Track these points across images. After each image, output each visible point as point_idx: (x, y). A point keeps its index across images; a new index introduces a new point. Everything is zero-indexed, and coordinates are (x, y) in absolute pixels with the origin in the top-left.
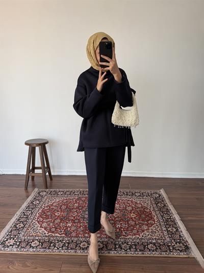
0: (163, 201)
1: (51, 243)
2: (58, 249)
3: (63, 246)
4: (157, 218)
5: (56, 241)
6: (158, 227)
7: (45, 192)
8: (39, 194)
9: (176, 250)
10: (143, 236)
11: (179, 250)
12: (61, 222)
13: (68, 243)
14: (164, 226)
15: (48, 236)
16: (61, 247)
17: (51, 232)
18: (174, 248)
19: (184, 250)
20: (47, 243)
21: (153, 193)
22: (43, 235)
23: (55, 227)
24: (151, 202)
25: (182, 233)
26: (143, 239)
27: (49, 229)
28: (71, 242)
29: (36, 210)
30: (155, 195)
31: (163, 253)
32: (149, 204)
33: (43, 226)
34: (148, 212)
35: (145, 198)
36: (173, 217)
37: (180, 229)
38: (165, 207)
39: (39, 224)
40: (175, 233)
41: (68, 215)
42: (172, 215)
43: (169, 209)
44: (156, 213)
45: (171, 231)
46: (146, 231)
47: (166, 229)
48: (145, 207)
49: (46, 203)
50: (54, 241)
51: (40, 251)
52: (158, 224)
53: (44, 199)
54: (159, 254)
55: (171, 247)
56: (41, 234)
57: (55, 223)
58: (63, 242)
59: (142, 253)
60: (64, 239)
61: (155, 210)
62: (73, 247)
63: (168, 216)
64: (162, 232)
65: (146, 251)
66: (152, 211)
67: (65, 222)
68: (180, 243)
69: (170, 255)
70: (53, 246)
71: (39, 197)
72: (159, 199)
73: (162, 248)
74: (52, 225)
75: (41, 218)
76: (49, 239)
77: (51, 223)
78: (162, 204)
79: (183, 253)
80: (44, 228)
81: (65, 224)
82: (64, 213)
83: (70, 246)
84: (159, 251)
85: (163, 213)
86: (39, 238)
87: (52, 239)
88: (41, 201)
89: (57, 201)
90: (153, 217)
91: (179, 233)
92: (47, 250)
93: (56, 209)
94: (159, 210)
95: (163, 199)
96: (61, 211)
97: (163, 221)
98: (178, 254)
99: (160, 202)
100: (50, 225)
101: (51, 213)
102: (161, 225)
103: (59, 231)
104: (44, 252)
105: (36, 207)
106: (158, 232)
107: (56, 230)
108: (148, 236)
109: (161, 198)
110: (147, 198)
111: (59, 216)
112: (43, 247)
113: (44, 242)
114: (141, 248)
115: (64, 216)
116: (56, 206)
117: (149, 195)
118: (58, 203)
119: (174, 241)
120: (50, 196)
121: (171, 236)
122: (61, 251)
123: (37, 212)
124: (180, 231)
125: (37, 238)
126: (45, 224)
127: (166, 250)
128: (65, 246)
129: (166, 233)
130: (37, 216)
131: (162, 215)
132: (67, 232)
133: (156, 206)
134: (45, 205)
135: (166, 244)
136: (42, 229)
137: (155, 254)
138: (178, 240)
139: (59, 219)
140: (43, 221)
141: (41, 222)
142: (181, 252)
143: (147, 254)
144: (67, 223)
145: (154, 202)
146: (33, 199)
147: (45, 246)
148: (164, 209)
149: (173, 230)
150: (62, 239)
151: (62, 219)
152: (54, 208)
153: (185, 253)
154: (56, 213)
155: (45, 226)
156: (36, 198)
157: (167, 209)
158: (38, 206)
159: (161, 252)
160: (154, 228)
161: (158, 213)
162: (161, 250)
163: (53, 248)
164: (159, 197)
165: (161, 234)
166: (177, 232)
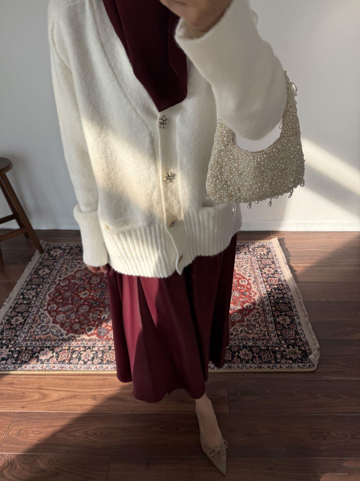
0: (273, 262)
1: (74, 352)
2: (85, 363)
3: (93, 358)
4: (261, 297)
5: (82, 349)
6: (259, 316)
7: (60, 248)
8: (49, 254)
9: (286, 359)
10: (232, 334)
11: (291, 359)
12: (89, 311)
13: (103, 352)
14: (271, 313)
15: (67, 339)
16: (91, 360)
17: (72, 331)
18: (283, 356)
19: (301, 360)
20: (66, 352)
21: (258, 248)
22: (59, 338)
23: (80, 320)
24: (252, 265)
25: (301, 327)
26: (232, 340)
27: (69, 326)
28: (109, 350)
29: (45, 288)
30: (261, 250)
31: (264, 365)
32: (248, 271)
33: (59, 321)
34: (245, 285)
35: (242, 256)
36: (288, 296)
37: (298, 319)
38: (275, 275)
39: (50, 316)
40: (288, 327)
41: (102, 296)
42: (287, 290)
43: (283, 280)
44: (259, 288)
45: (282, 322)
46: (237, 324)
47: (274, 319)
48: (240, 276)
49: (63, 273)
50: (77, 349)
51: (55, 367)
52: (260, 309)
53: (58, 263)
54: (257, 368)
55: (279, 355)
56: (55, 335)
57: (79, 314)
58: (94, 349)
59: (228, 366)
60: (95, 344)
61: (257, 281)
62: (111, 358)
63: (280, 294)
64: (266, 325)
65: (235, 363)
66: (252, 284)
67: (98, 310)
68: (295, 346)
69: (275, 368)
70: (77, 358)
71: (49, 259)
72: (267, 258)
73: (263, 357)
74: (74, 317)
75: (54, 305)
76: (70, 346)
77: (72, 314)
78: (271, 269)
79: (298, 364)
80: (59, 324)
81: (97, 315)
82: (97, 292)
83: (106, 356)
84: (258, 362)
85: (271, 287)
86: (51, 344)
87: (74, 345)
88: (53, 269)
89: (83, 268)
90: (254, 296)
91: (295, 326)
92: (67, 366)
93: (81, 285)
94: (265, 281)
95: (275, 258)
96: (91, 288)
97: (271, 302)
98: (289, 367)
99: (269, 265)
100: (71, 318)
101: (72, 294)
102: (266, 312)
103: (87, 328)
104: (61, 370)
105: (44, 282)
106: (259, 326)
107: (82, 327)
108: (241, 333)
109: (271, 256)
110: (245, 256)
111: (87, 299)
112: (59, 360)
113: (61, 351)
114: (228, 357)
115: (96, 298)
116: (80, 278)
117: (250, 252)
118: (84, 273)
119: (285, 342)
120: (69, 257)
121: (281, 332)
122: (90, 366)
123: (47, 292)
124: (297, 322)
125: (48, 343)
126: (62, 317)
127: (270, 359)
128: (97, 358)
129: (272, 328)
130: (47, 301)
131: (269, 291)
132: (101, 330)
133: (260, 273)
134: (61, 277)
135: (270, 348)
136: (56, 326)
137: (250, 367)
138: (293, 339)
139: (87, 305)
140: (58, 309)
141: (55, 313)
142: (294, 363)
143: (237, 367)
144: (101, 312)
145: (258, 265)
146: (38, 264)
147: (62, 358)
148: (273, 279)
149: (285, 321)
150: (92, 345)
151: (92, 304)
152: (78, 282)
153: (300, 365)
154: (80, 292)
155: (62, 320)
156: (43, 262)
157: (279, 279)
158: (49, 280)
159: (260, 363)
160: (253, 317)
161: (263, 287)
162: (260, 360)
163: (76, 361)
164: (268, 256)
165: (263, 330)
166: (292, 326)
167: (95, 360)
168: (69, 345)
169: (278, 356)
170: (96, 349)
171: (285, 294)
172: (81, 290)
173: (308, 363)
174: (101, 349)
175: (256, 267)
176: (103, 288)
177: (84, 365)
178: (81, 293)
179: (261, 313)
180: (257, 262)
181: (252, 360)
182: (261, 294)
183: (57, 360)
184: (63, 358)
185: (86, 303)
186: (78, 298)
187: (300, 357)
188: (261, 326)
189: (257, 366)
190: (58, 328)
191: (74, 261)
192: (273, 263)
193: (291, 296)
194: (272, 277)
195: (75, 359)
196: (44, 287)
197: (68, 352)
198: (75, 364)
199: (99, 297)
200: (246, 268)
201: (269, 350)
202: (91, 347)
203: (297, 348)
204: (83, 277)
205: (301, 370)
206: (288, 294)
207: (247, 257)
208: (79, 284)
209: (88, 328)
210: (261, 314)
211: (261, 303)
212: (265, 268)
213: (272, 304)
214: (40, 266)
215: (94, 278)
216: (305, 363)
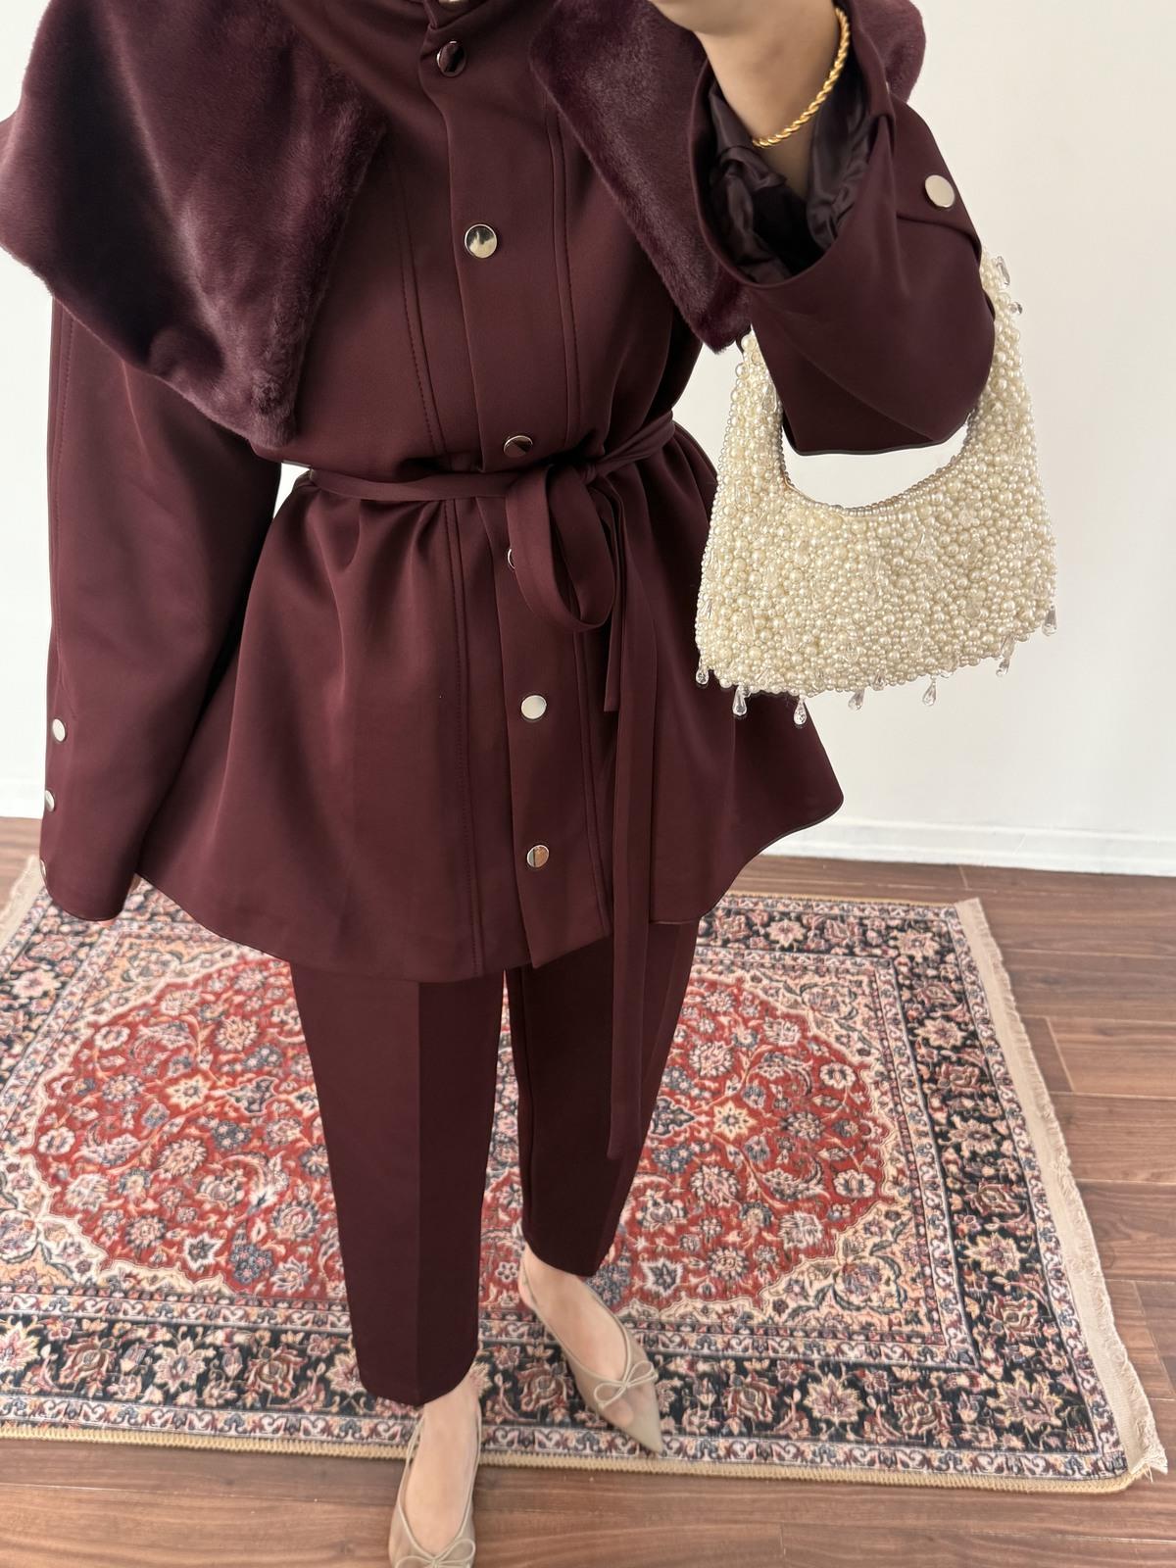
0: (961, 997)
1: (127, 1345)
2: (170, 1398)
3: (203, 1379)
4: (905, 1147)
5: (163, 1335)
6: (896, 1233)
9: (999, 1431)
10: (780, 1307)
11: (1017, 1429)
13: (247, 1353)
14: (946, 1223)
15: (105, 1289)
16: (193, 1387)
17: (126, 1250)
18: (988, 1414)
19: (1058, 1435)
20: (93, 1347)
21: (901, 929)
22: (72, 1279)
23: (161, 1206)
24: (874, 1002)
25: (1063, 1290)
26: (781, 1332)
27: (116, 1230)
28: (269, 1345)
29: (32, 1057)
30: (915, 940)
31: (905, 1454)
32: (859, 1026)
33: (74, 1201)
34: (843, 1090)
35: (838, 964)
36: (1015, 1149)
37: (1053, 1253)
38: (969, 1054)
39: (44, 1178)
40: (1014, 1289)
41: (261, 1103)
42: (1012, 1123)
43: (998, 1075)
44: (900, 1109)
45: (987, 1265)
46: (806, 1263)
47: (955, 1247)
48: (825, 1049)
49: (111, 993)
50: (143, 1333)
51: (42, 1412)
52: (900, 1199)
53: (93, 952)
54: (877, 1466)
55: (971, 1409)
56: (54, 1265)
57: (162, 1176)
58: (209, 1340)
59: (758, 1446)
60: (217, 1316)
61: (893, 1075)
62: (275, 1384)
63: (986, 1137)
64: (924, 1275)
65: (787, 1437)
66: (873, 1087)
67: (237, 1165)
68: (1039, 1372)
69: (951, 1470)
70: (137, 1372)
71: (59, 932)
72: (938, 977)
73: (904, 1414)
74: (139, 1191)
75: (64, 1130)
76: (113, 1316)
77: (134, 1178)
78: (953, 1024)
79: (1047, 1456)
80: (79, 1216)
81: (232, 1188)
82: (239, 1088)
83: (259, 1373)
84: (881, 1440)
85: (950, 1103)
86: (37, 1305)
87: (132, 1315)
88: (72, 975)
89: (190, 980)
90: (875, 1141)
91: (1041, 1285)
92: (94, 1410)
93: (177, 1051)
94: (926, 1077)
95: (969, 977)
96: (216, 1066)
97: (945, 1174)
98: (1010, 1469)
99: (943, 1006)
100: (125, 1193)
101: (141, 1089)
102: (923, 1214)
103: (189, 1242)
104: (65, 1426)
105: (31, 1030)
106: (893, 1277)
107: (169, 1235)
108: (821, 1303)
109: (956, 969)
110: (848, 964)
111: (198, 1116)
112: (62, 1380)
113: (73, 1340)
114: (760, 1409)
115: (237, 1110)
116: (177, 1022)
117: (871, 945)
118: (196, 999)
119: (997, 1351)
120: (141, 928)
121: (983, 1309)
122: (190, 1416)
123: (38, 1075)
124: (1050, 1267)
125: (25, 1304)
126: (91, 1185)
127: (931, 1426)
128: (219, 1378)
129: (948, 1287)
130: (39, 1113)
131: (939, 1124)
132: (244, 1255)
133: (905, 1039)
134: (99, 1012)
135: (934, 1375)
136: (63, 1227)
137: (850, 1458)
138: (1030, 1343)
139: (198, 1142)
140: (78, 1150)
141: (64, 1166)
142: (1032, 1450)
143: (795, 1457)
144: (250, 1172)
145: (898, 1006)
146: (16, 951)
147: (76, 1369)
148: (961, 1069)
149: (1001, 1260)
150: (202, 1320)
151: (217, 1137)
152: (169, 1038)
153: (1056, 1459)
154: (174, 1081)
155: (91, 1200)
156: (34, 944)
157: (982, 1071)
158: (50, 1019)
159: (890, 1443)
160: (872, 1233)
161: (914, 1104)
162: (891, 1429)
163: (133, 1390)
164: (942, 966)
165: (911, 1294)
166: (1027, 1281)
167: (208, 1388)
168: (108, 1316)
169: (968, 1415)
170: (219, 1337)
171: (1004, 1137)
172: (175, 1075)
173: (1087, 1452)
174: (240, 1338)
175: (889, 1015)
176: (267, 1069)
177: (165, 1410)
178: (176, 1087)
179: (904, 1219)
180: (896, 993)
181: (858, 1428)
182: (905, 1133)
183: (55, 1377)
184: (80, 1370)
185: (193, 1131)
186: (161, 1106)
187: (1057, 1422)
188: (901, 1279)
189: (875, 1453)
190: (70, 1235)
191: (160, 945)
192: (959, 1000)
193: (1028, 1150)
194: (954, 1058)
195: (129, 1379)
196: (30, 1050)
197: (105, 1346)
198: (127, 1401)
199: (248, 1109)
200: (849, 1016)
201: (931, 1386)
202: (200, 1330)
203: (1044, 1382)
204: (191, 1019)
205: (1060, 1483)
206: (1016, 1138)
207: (853, 970)
208: (171, 1047)
209: (194, 1241)
210: (902, 1223)
211: (908, 1173)
212: (928, 1022)
213: (949, 1181)
214: (20, 960)
215: (233, 1022)
216: (1075, 1450)
